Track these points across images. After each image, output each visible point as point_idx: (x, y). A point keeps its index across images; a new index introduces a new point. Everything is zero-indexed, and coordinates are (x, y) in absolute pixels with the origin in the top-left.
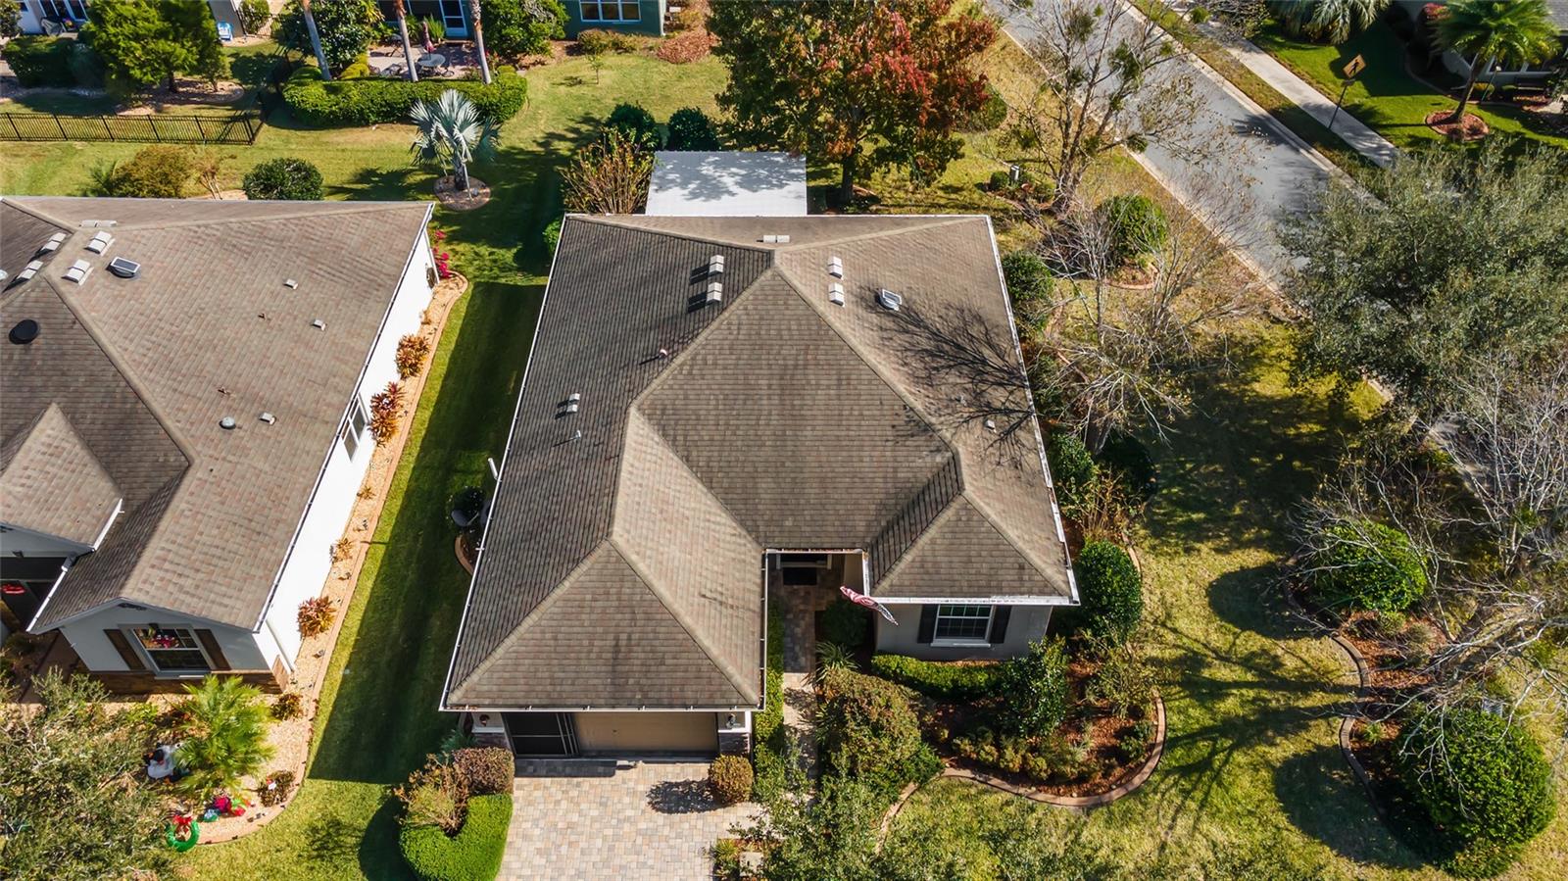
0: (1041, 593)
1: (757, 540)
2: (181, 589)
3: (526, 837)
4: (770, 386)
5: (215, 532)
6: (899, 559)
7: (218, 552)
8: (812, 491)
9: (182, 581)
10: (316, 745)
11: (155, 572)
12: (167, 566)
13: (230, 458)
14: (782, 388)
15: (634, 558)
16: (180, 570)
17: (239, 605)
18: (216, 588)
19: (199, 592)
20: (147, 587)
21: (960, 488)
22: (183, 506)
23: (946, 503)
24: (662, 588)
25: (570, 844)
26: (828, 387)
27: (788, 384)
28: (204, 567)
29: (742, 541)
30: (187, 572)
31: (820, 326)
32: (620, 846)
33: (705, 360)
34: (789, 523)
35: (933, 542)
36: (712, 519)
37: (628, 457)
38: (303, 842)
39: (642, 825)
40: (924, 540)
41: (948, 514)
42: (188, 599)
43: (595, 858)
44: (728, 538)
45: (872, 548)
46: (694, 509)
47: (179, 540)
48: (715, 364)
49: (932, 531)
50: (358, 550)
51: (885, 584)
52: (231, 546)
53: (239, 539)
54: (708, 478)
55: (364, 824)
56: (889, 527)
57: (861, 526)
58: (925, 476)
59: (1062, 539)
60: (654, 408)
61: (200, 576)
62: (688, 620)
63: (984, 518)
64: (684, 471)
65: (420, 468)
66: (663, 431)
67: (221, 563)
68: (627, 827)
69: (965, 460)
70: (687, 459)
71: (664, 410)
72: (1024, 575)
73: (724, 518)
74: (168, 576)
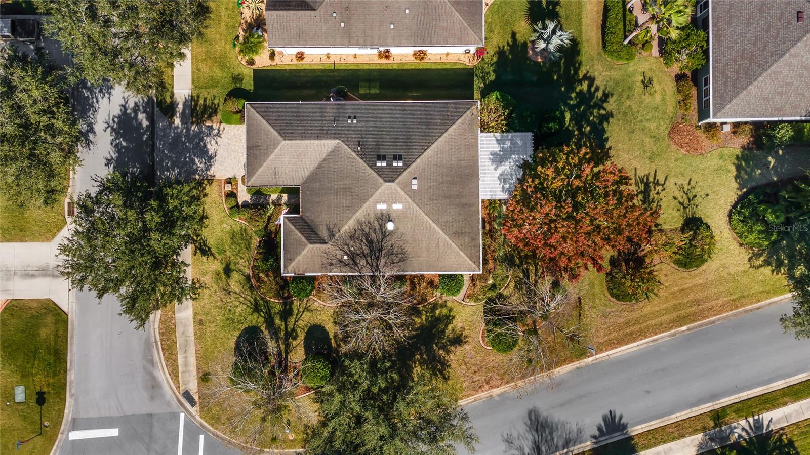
0: (284, 265)
1: (303, 183)
2: (273, 25)
3: (238, 129)
4: (346, 184)
5: (295, 26)
6: (293, 225)
7: (288, 29)
8: (317, 200)
9: (275, 23)
10: (264, 68)
11: (276, 16)
12: (279, 18)
13: (322, 20)
14: (345, 188)
15: (279, 147)
16: (279, 22)
17: (274, 40)
18: (277, 33)
19: (274, 29)
20: (270, 16)
21: (311, 243)
22: (300, 14)
23: (307, 239)
24: (272, 156)
25: (236, 141)
26: (346, 203)
27: (347, 190)
28: (282, 27)
29: (301, 179)
30: (279, 24)
31: (365, 200)
32: (236, 154)
33: (354, 162)
34: (308, 193)
35: (297, 235)
36: (305, 170)
37: (317, 142)
38: (236, 73)
39: (241, 159)
40: (297, 232)
41: (304, 239)
42: (271, 27)
43: (233, 148)
44: (300, 175)
45: (301, 218)
46: (306, 164)
47: (288, 18)
48: (352, 166)
49: (299, 235)
50: (331, 61)
51: (286, 221)
52: (292, 31)
53: (295, 32)
54: (319, 167)
55: (243, 87)
56: (306, 222)
57: (307, 214)
58: (320, 233)
59: (306, 274)
60: (340, 147)
61: (279, 28)
62: (265, 164)
63: (303, 250)
64: (320, 160)
65: (370, 71)
66: (332, 152)
67: (285, 31)
68: (241, 155)
69: (324, 246)
70: (324, 160)
71: (338, 151)
72: (289, 260)
73: (307, 173)
74: (276, 20)
